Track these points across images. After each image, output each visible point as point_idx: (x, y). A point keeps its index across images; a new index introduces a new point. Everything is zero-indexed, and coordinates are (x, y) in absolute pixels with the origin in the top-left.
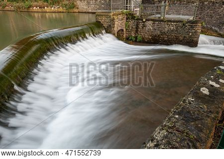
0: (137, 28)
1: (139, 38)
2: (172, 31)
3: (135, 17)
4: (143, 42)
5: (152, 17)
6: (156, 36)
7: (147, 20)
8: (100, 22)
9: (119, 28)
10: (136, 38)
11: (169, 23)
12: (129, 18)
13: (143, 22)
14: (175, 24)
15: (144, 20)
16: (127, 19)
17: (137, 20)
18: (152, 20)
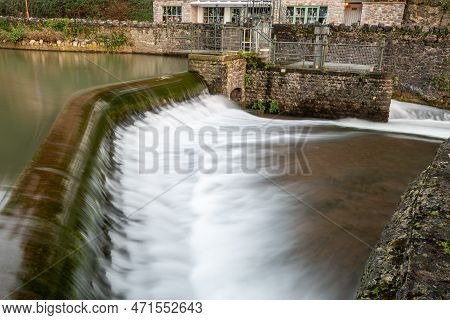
0: (269, 85)
1: (274, 106)
2: (340, 91)
3: (264, 65)
4: (282, 113)
5: (299, 65)
6: (307, 102)
7: (288, 71)
8: (197, 72)
9: (235, 86)
10: (267, 105)
11: (333, 77)
12: (252, 66)
13: (282, 74)
14: (344, 78)
15: (283, 71)
16: (248, 67)
17: (268, 69)
18: (298, 71)
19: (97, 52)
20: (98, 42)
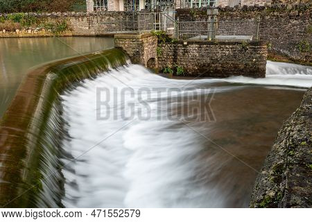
0: (175, 54)
1: (180, 70)
2: (228, 56)
3: (171, 39)
4: (186, 75)
5: (197, 38)
6: (204, 66)
7: (189, 43)
8: (121, 48)
9: (150, 57)
10: (175, 69)
11: (223, 46)
12: (162, 41)
13: (185, 46)
14: (231, 46)
16: (159, 42)
17: (174, 43)
18: (196, 43)
19: (47, 37)
20: (46, 29)
